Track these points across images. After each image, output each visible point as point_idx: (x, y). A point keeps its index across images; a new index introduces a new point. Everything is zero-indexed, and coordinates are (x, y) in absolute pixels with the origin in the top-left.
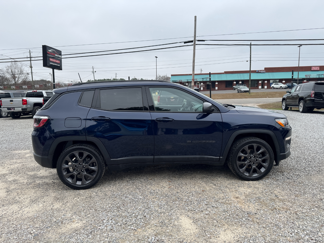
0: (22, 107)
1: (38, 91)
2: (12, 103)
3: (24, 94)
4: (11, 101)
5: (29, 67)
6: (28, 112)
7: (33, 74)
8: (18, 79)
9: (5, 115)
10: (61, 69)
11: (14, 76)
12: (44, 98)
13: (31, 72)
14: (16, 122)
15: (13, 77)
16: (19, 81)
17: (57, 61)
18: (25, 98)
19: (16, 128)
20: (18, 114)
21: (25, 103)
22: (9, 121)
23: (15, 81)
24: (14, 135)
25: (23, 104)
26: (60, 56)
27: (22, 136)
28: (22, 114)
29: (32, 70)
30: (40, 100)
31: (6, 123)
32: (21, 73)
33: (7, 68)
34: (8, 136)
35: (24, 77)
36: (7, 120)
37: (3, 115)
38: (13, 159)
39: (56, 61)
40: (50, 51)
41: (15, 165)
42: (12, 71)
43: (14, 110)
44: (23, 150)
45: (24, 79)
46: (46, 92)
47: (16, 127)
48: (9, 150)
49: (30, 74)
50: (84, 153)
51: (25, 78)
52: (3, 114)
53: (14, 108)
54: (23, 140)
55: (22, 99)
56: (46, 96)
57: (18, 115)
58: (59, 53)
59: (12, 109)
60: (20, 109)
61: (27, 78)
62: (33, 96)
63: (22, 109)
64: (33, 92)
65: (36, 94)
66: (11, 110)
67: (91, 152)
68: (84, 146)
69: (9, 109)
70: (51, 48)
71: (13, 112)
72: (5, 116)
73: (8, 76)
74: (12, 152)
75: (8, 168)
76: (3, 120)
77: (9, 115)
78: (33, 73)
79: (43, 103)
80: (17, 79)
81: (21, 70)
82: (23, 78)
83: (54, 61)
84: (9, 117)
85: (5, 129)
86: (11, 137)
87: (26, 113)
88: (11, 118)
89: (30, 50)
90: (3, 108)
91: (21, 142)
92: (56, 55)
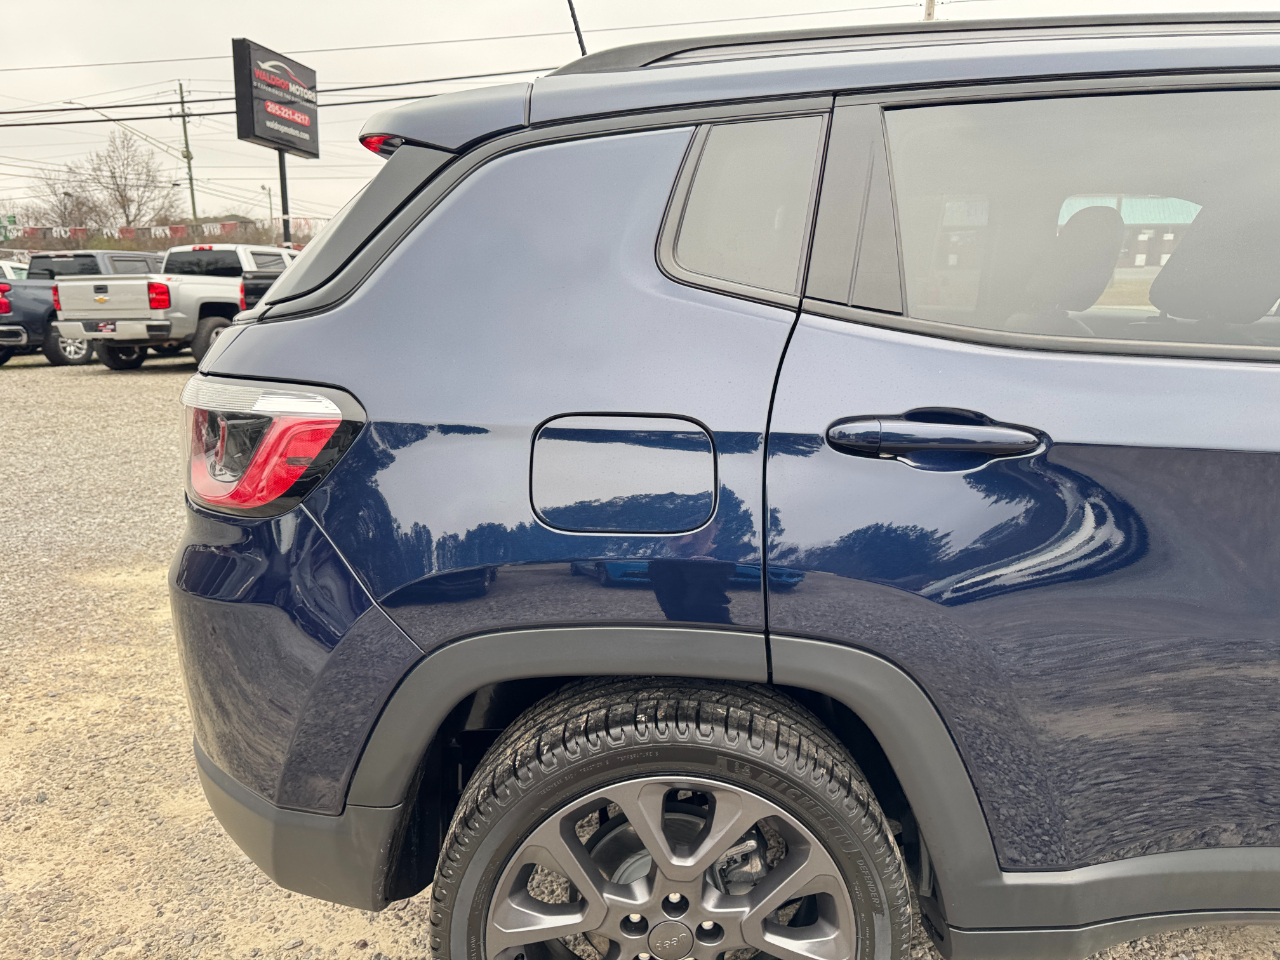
0: (149, 319)
1: (217, 247)
2: (106, 301)
3: (159, 260)
4: (100, 289)
5: (181, 156)
6: (174, 343)
7: (195, 187)
8: (139, 209)
9: (76, 353)
10: (316, 155)
11: (121, 196)
12: (245, 278)
13: (187, 177)
14: (122, 386)
15: (119, 198)
16: (144, 215)
17: (299, 118)
18: (159, 278)
19: (118, 422)
20: (134, 352)
21: (163, 301)
22: (89, 383)
23: (127, 216)
24: (103, 457)
25: (155, 304)
26: (310, 95)
27: (141, 468)
28: (151, 351)
29: (190, 168)
30: (228, 289)
31: (77, 391)
32: (151, 182)
33: (95, 162)
34: (71, 463)
35: (161, 200)
36: (85, 378)
37: (70, 352)
38: (73, 644)
39: (293, 114)
40: (266, 66)
41: (83, 702)
42: (113, 177)
43: (114, 330)
44: (138, 570)
45: (161, 210)
46: (253, 254)
47: (117, 417)
48: (60, 565)
49: (185, 184)
50: (717, 795)
51: (167, 204)
52: (68, 349)
53: (113, 322)
54: (147, 493)
55: (145, 282)
56: (254, 269)
57: (135, 356)
58: (307, 76)
59: (105, 326)
60: (138, 331)
61: (172, 206)
62: (196, 269)
63: (150, 328)
64: (194, 250)
65: (209, 264)
66: (101, 331)
67: (797, 798)
68: (726, 722)
69: (91, 325)
70: (270, 54)
71: (111, 340)
72: (77, 357)
73: (101, 197)
74: (76, 577)
75: (33, 728)
76: (68, 374)
77: (95, 355)
78: (194, 182)
79: (242, 301)
80: (133, 209)
81: (149, 171)
82: (158, 203)
83: (286, 116)
84: (96, 362)
85: (67, 425)
86: (88, 468)
87: (166, 345)
88: (103, 367)
89: (181, 85)
90: (66, 320)
91: (134, 509)
92: (293, 88)
